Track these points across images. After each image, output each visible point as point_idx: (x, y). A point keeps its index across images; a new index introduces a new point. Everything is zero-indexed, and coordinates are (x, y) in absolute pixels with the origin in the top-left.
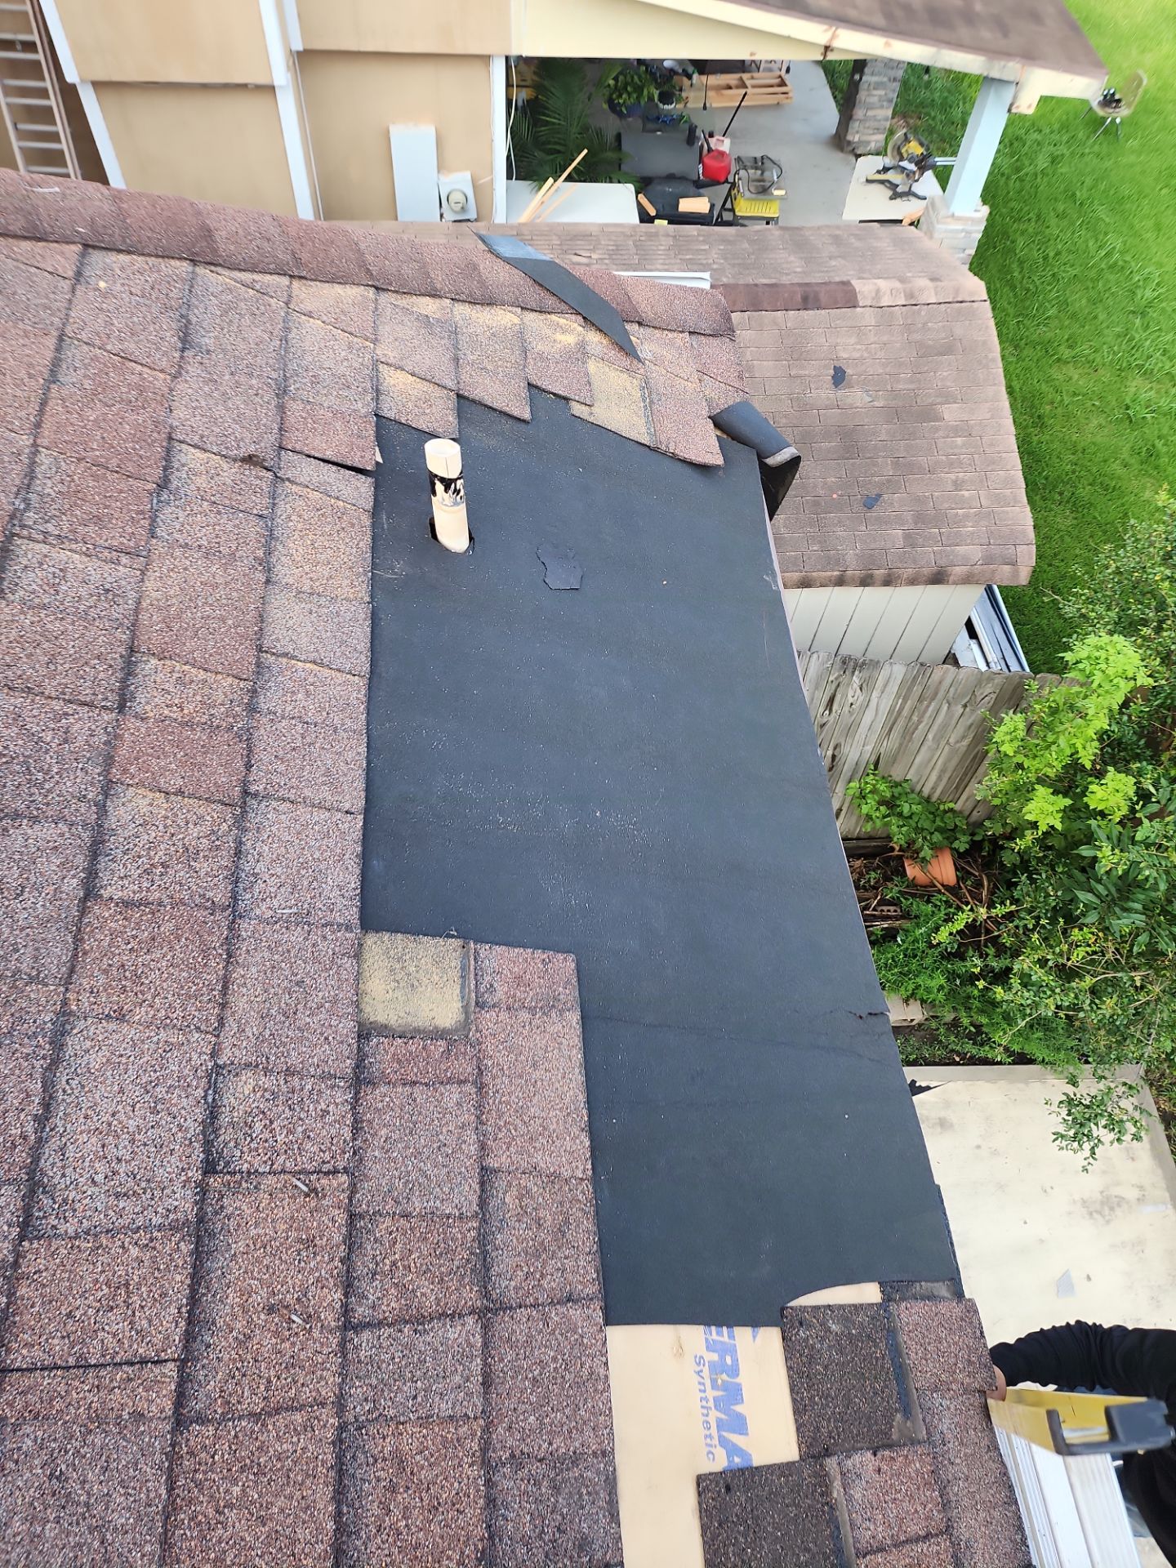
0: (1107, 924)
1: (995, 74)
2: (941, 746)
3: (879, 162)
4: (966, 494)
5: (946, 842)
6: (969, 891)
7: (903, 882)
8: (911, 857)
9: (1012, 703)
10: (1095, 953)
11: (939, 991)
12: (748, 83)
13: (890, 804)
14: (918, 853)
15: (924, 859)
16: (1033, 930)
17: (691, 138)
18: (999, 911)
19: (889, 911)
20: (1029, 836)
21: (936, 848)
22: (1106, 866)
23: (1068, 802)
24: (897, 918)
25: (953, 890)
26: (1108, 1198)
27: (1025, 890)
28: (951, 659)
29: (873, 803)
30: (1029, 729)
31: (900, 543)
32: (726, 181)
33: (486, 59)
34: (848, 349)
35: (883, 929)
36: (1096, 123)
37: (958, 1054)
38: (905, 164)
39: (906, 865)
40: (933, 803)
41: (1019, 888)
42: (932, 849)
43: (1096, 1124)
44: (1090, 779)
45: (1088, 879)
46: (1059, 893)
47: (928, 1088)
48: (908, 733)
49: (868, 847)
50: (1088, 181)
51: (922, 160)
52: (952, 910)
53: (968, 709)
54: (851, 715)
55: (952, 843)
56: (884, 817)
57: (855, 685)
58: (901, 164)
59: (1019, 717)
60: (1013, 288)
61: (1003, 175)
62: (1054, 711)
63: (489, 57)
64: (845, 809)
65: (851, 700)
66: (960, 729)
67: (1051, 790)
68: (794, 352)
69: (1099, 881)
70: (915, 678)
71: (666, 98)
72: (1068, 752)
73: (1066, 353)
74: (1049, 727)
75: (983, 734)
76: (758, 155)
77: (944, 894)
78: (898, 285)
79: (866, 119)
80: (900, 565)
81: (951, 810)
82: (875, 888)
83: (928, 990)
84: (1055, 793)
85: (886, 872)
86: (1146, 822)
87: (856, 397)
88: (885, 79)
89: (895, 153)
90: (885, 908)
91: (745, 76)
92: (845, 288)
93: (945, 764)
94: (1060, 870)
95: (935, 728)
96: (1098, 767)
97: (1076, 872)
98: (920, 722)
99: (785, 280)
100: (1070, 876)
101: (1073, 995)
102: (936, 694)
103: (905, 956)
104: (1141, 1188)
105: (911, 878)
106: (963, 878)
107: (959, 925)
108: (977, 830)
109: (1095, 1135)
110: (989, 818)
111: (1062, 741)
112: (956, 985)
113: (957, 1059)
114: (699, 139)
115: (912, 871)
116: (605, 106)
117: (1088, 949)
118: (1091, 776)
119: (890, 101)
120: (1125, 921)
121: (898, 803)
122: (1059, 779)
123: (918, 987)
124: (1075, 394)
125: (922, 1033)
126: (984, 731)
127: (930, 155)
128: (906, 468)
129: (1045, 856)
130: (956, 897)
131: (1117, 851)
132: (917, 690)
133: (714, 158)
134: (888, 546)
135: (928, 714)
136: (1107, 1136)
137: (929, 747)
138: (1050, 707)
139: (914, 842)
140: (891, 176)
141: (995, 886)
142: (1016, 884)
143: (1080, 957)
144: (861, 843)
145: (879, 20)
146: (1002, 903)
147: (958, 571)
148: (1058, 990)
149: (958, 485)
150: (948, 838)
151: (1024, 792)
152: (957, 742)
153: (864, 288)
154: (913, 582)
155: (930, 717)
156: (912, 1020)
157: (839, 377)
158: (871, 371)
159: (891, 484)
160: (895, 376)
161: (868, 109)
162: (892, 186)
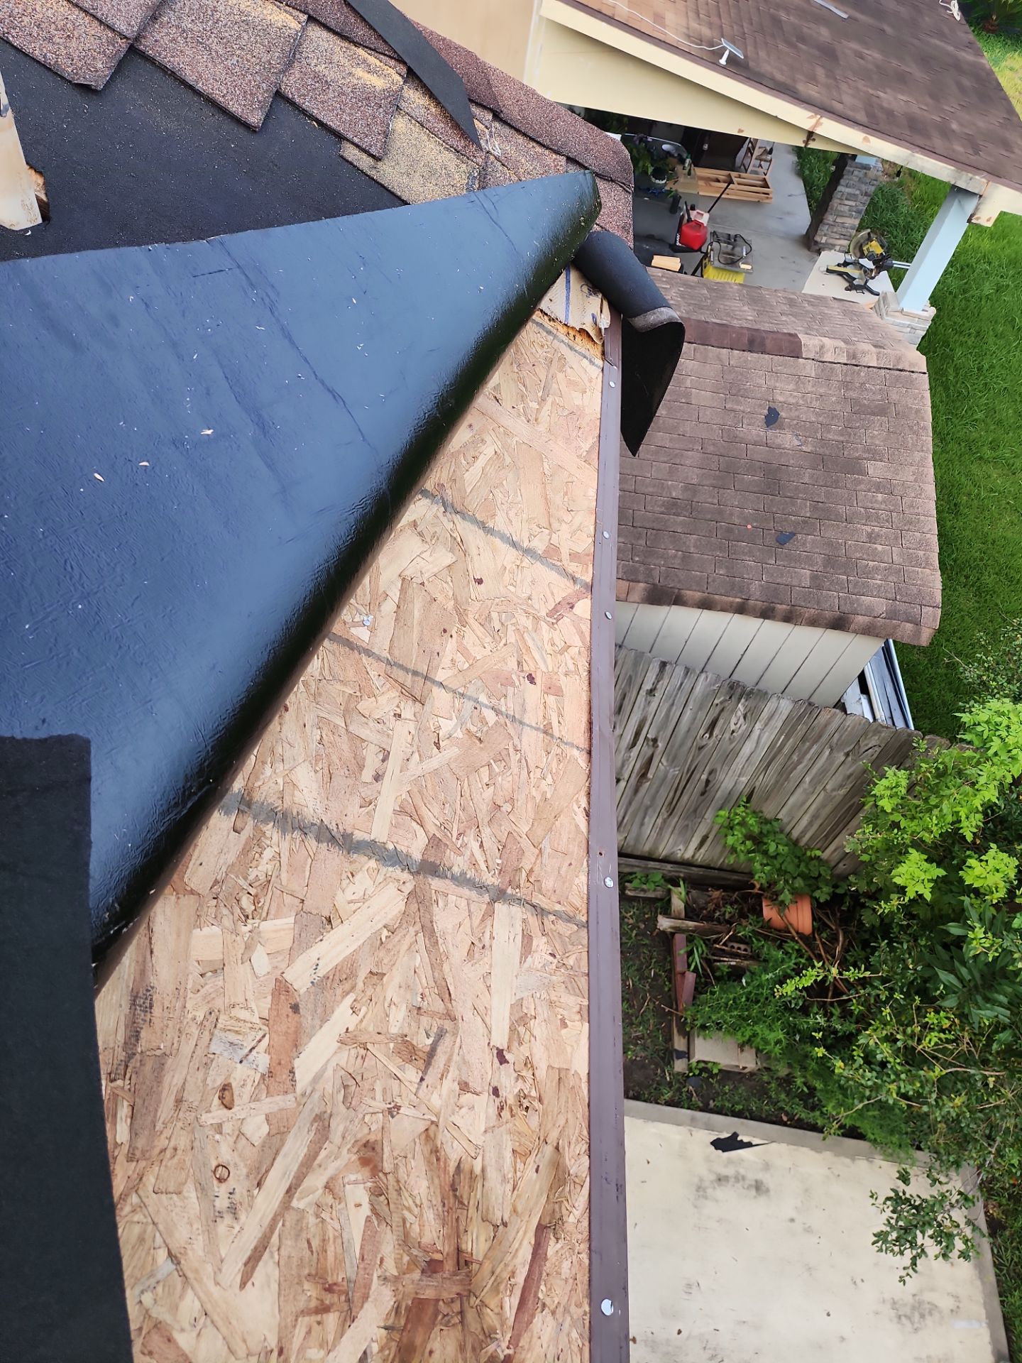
0: (966, 1011)
1: (962, 184)
2: (817, 792)
3: (841, 258)
4: (880, 548)
5: (807, 890)
6: (823, 944)
7: (758, 922)
8: (770, 898)
9: (896, 760)
10: (948, 1041)
11: (776, 1043)
12: (735, 180)
13: (758, 841)
14: (777, 895)
15: (782, 903)
16: (886, 1003)
17: (674, 207)
18: (851, 974)
19: (739, 948)
20: (895, 901)
21: (797, 894)
22: (975, 948)
23: (941, 872)
24: (745, 957)
25: (808, 940)
26: (920, 1303)
27: (883, 958)
28: (841, 706)
29: (740, 836)
30: (910, 788)
31: (807, 583)
32: (699, 250)
34: (784, 393)
35: (730, 966)
37: (787, 1114)
38: (865, 262)
39: (764, 904)
40: (800, 848)
41: (877, 954)
42: (792, 894)
43: (923, 1232)
44: (968, 853)
45: (952, 958)
46: (919, 968)
47: (749, 1145)
48: (785, 773)
49: (729, 880)
51: (880, 260)
52: (803, 961)
53: (850, 759)
54: (731, 743)
55: (813, 891)
56: (749, 852)
57: (739, 713)
58: (861, 261)
59: (902, 774)
61: (951, 293)
62: (941, 774)
64: (711, 837)
65: (733, 727)
66: (839, 778)
67: (926, 857)
68: (733, 389)
69: (964, 963)
70: (800, 717)
71: (659, 173)
72: (950, 819)
74: (934, 790)
75: (861, 787)
76: (733, 233)
77: (797, 942)
78: (842, 344)
79: (835, 224)
80: (803, 604)
81: (818, 858)
82: (729, 922)
83: (766, 1042)
84: (929, 860)
85: (742, 908)
87: (787, 439)
88: (858, 192)
89: (857, 251)
90: (736, 945)
91: (733, 174)
92: (791, 339)
93: (818, 810)
94: (923, 943)
95: (814, 770)
96: (978, 842)
97: (939, 948)
98: (799, 762)
99: (735, 323)
100: (932, 951)
101: (918, 1085)
102: (820, 737)
103: (748, 1000)
104: (956, 1297)
105: (767, 919)
106: (819, 929)
107: (807, 982)
108: (841, 883)
109: (919, 1243)
110: (854, 873)
111: (946, 806)
112: (795, 1040)
113: (785, 1119)
114: (681, 209)
115: (769, 912)
117: (942, 1035)
118: (968, 849)
119: (858, 212)
120: (988, 1013)
121: (765, 840)
122: (935, 846)
123: (755, 1035)
125: (752, 1083)
126: (862, 783)
127: (889, 257)
128: (823, 514)
129: (909, 926)
130: (809, 947)
131: (990, 935)
132: (801, 729)
133: (691, 227)
134: (794, 583)
135: (808, 756)
136: (933, 1249)
137: (805, 790)
138: (937, 769)
139: (775, 883)
140: (849, 270)
141: (850, 943)
142: (875, 949)
143: (932, 1043)
144: (723, 874)
146: (856, 966)
147: (861, 620)
148: (903, 1076)
149: (872, 538)
150: (810, 886)
151: (897, 853)
152: (833, 790)
153: (810, 342)
154: (813, 623)
155: (810, 759)
156: (744, 1068)
157: (772, 418)
158: (804, 417)
159: (806, 525)
160: (825, 426)
161: (838, 216)
162: (850, 279)
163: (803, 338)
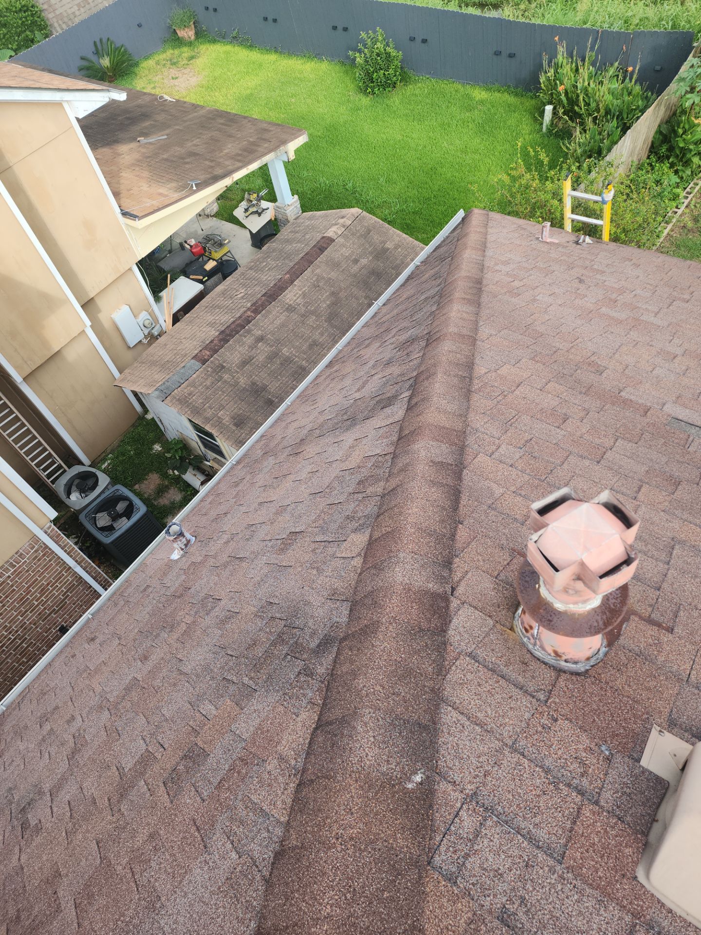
17: (182, 248)
34: (346, 252)
51: (258, 198)
63: (131, 268)
92: (321, 238)
153: (330, 233)
163: (323, 235)
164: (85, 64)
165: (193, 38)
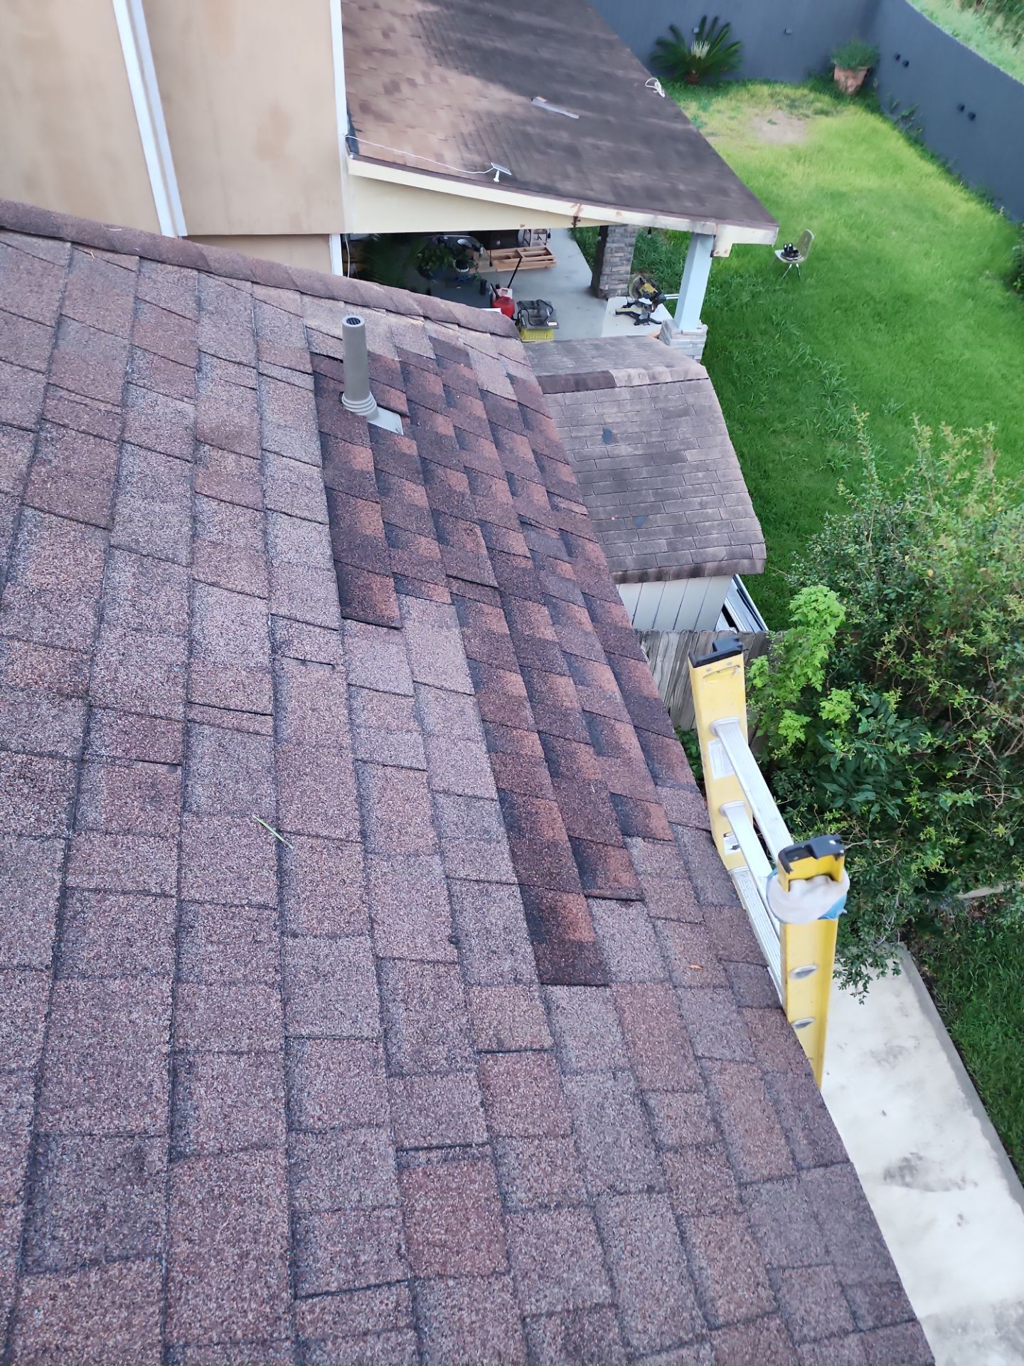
1: (698, 230)
3: (624, 301)
4: (710, 511)
12: (522, 254)
17: (483, 290)
20: (784, 748)
22: (840, 755)
23: (807, 719)
26: (891, 1048)
30: (772, 665)
31: (665, 548)
33: (326, 237)
34: (612, 415)
36: (780, 269)
38: (643, 300)
43: (864, 963)
44: (820, 698)
48: (687, 691)
50: (781, 308)
51: (655, 297)
58: (640, 300)
59: (764, 658)
60: (734, 384)
61: (717, 307)
62: (788, 649)
63: (328, 235)
67: (795, 711)
68: (573, 421)
70: (687, 645)
71: (461, 264)
72: (802, 679)
73: (779, 426)
76: (535, 300)
78: (643, 371)
79: (612, 274)
80: (667, 564)
84: (798, 713)
86: (864, 720)
88: (623, 245)
89: (635, 292)
91: (519, 250)
92: (605, 375)
96: (824, 689)
99: (561, 372)
109: (865, 973)
111: (797, 670)
114: (489, 290)
116: (416, 272)
117: (838, 825)
118: (820, 696)
119: (628, 260)
122: (799, 702)
124: (789, 454)
127: (660, 293)
128: (663, 496)
131: (846, 744)
133: (501, 302)
134: (656, 551)
136: (874, 973)
140: (633, 309)
145: (610, 198)
147: (710, 565)
149: (703, 505)
151: (777, 715)
153: (619, 375)
154: (678, 576)
157: (608, 437)
158: (630, 430)
159: (655, 509)
160: (648, 433)
161: (613, 266)
162: (635, 316)
163: (614, 372)
164: (669, 37)
165: (850, 90)
